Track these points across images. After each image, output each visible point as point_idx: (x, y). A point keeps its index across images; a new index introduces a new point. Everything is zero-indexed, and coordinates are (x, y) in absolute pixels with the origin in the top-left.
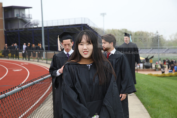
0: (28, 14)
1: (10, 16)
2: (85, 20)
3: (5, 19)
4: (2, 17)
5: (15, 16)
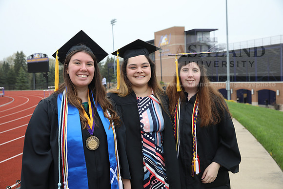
0: (213, 37)
1: (193, 42)
3: (187, 45)
4: (184, 43)
5: (198, 41)
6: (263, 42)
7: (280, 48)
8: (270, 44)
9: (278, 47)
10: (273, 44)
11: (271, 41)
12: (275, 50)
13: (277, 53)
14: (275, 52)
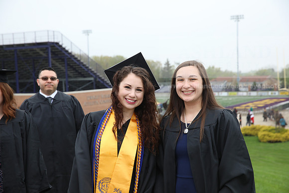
2: (54, 36)
6: (24, 38)
7: (47, 48)
8: (34, 42)
9: (44, 47)
10: (38, 41)
11: (35, 37)
12: (41, 50)
13: (45, 55)
14: (41, 53)
